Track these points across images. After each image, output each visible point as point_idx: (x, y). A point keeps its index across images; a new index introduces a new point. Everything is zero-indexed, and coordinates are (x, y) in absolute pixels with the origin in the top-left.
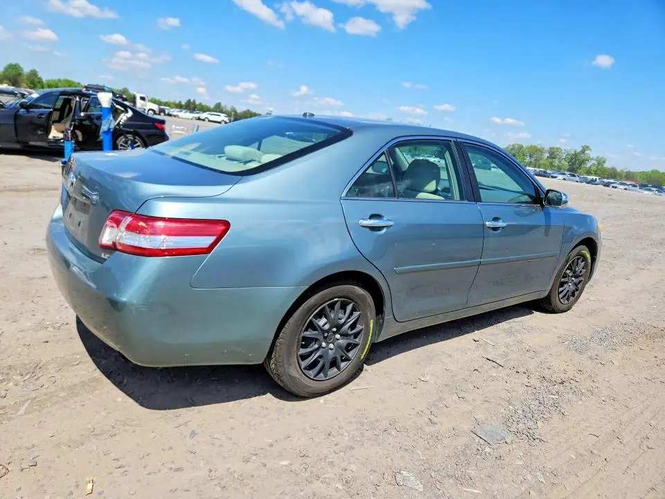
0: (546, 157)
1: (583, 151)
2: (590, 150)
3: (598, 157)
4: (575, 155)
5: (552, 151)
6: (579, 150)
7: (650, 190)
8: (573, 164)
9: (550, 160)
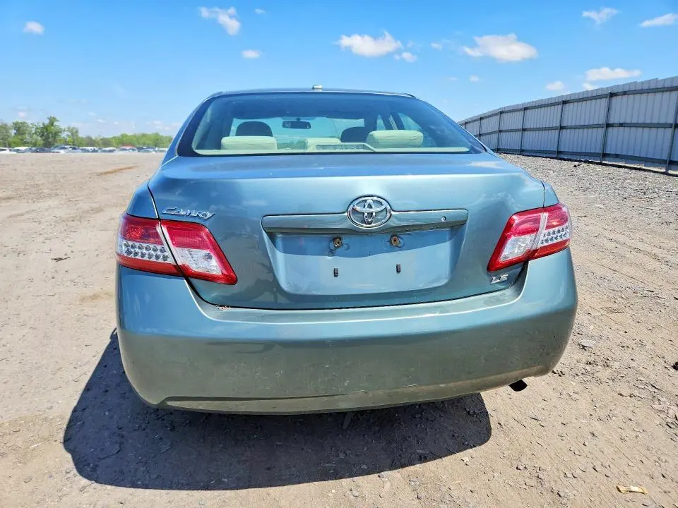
0: (13, 134)
1: (52, 124)
2: (58, 121)
3: (69, 128)
4: (45, 128)
5: (18, 126)
6: (47, 122)
7: (148, 151)
8: (47, 138)
9: (20, 137)
